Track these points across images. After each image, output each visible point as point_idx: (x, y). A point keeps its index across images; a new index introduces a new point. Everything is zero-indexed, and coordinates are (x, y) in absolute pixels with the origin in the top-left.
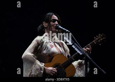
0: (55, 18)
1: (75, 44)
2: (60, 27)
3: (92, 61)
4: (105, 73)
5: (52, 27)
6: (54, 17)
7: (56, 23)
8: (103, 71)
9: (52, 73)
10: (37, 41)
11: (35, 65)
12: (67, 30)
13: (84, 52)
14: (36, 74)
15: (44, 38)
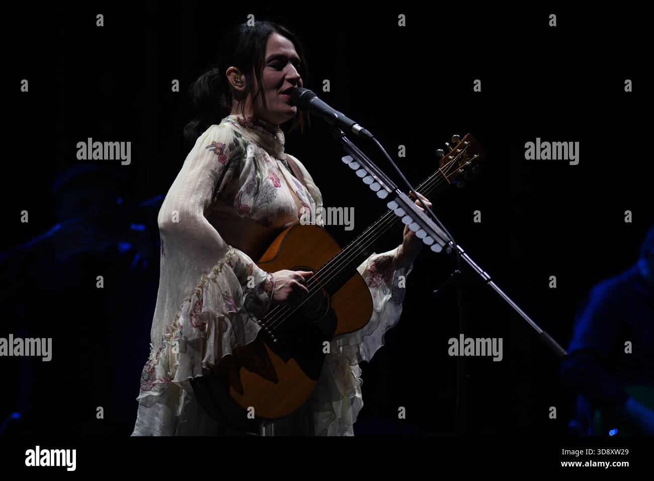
0: (283, 50)
6: (279, 45)
7: (292, 71)
10: (218, 149)
11: (217, 272)
12: (358, 127)
14: (218, 315)
15: (236, 133)
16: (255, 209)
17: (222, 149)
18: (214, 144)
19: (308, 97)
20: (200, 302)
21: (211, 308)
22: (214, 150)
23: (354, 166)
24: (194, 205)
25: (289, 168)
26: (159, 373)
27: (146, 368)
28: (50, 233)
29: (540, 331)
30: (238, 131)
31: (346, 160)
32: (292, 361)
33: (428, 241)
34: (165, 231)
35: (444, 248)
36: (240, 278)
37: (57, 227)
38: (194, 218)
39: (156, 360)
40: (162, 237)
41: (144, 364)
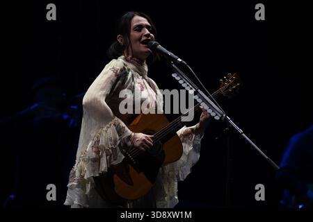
9: (143, 146)
12: (179, 60)
14: (107, 148)
15: (124, 64)
17: (117, 71)
18: (113, 68)
19: (156, 45)
20: (98, 141)
21: (104, 144)
22: (114, 71)
23: (178, 78)
24: (100, 96)
25: (149, 83)
26: (77, 174)
27: (72, 171)
28: (32, 108)
29: (267, 157)
31: (174, 75)
32: (142, 174)
33: (213, 114)
34: (86, 106)
35: (221, 118)
36: (118, 132)
37: (36, 105)
38: (100, 101)
39: (76, 168)
40: (84, 109)
41: (71, 169)
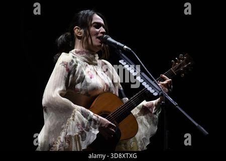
1: (143, 74)
2: (110, 39)
3: (180, 109)
4: (207, 133)
5: (94, 38)
8: (202, 128)
11: (73, 116)
12: (125, 47)
13: (161, 91)
15: (73, 57)
16: (81, 90)
17: (67, 65)
18: (63, 62)
19: (106, 38)
22: (64, 65)
30: (74, 56)
